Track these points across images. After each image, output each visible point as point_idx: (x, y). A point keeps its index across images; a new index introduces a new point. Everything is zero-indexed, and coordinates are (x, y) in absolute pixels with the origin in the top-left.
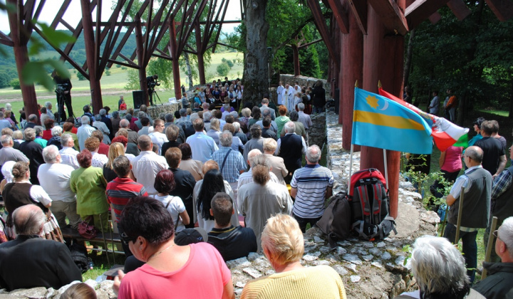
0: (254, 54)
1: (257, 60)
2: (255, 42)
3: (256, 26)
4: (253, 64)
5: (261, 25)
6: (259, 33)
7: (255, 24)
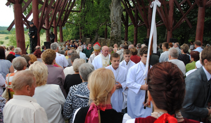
0: (116, 23)
1: (118, 26)
2: (117, 17)
3: (118, 9)
4: (116, 28)
5: (120, 8)
6: (119, 13)
7: (117, 8)
